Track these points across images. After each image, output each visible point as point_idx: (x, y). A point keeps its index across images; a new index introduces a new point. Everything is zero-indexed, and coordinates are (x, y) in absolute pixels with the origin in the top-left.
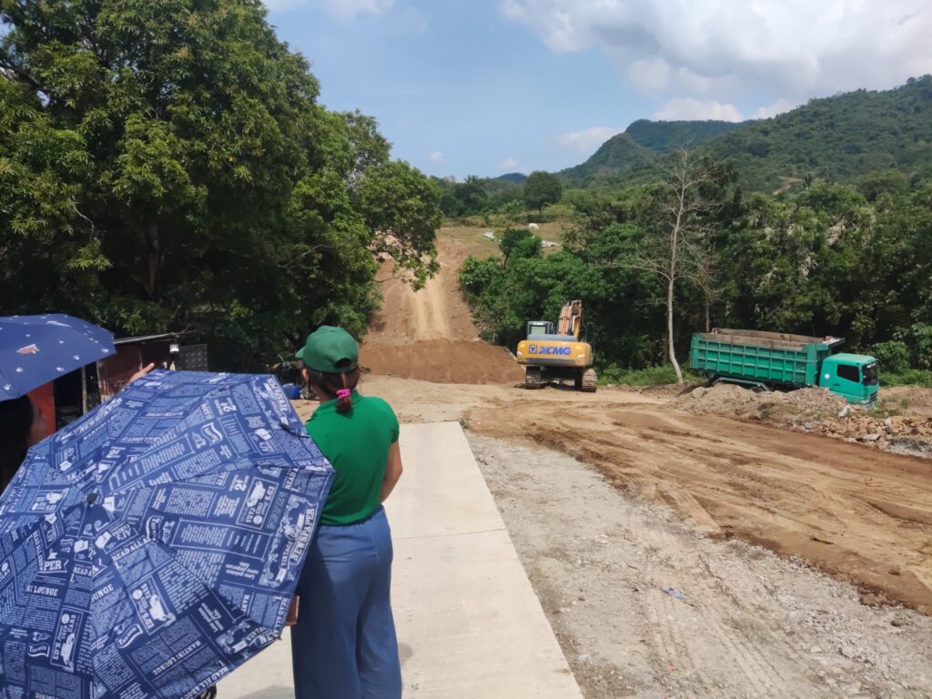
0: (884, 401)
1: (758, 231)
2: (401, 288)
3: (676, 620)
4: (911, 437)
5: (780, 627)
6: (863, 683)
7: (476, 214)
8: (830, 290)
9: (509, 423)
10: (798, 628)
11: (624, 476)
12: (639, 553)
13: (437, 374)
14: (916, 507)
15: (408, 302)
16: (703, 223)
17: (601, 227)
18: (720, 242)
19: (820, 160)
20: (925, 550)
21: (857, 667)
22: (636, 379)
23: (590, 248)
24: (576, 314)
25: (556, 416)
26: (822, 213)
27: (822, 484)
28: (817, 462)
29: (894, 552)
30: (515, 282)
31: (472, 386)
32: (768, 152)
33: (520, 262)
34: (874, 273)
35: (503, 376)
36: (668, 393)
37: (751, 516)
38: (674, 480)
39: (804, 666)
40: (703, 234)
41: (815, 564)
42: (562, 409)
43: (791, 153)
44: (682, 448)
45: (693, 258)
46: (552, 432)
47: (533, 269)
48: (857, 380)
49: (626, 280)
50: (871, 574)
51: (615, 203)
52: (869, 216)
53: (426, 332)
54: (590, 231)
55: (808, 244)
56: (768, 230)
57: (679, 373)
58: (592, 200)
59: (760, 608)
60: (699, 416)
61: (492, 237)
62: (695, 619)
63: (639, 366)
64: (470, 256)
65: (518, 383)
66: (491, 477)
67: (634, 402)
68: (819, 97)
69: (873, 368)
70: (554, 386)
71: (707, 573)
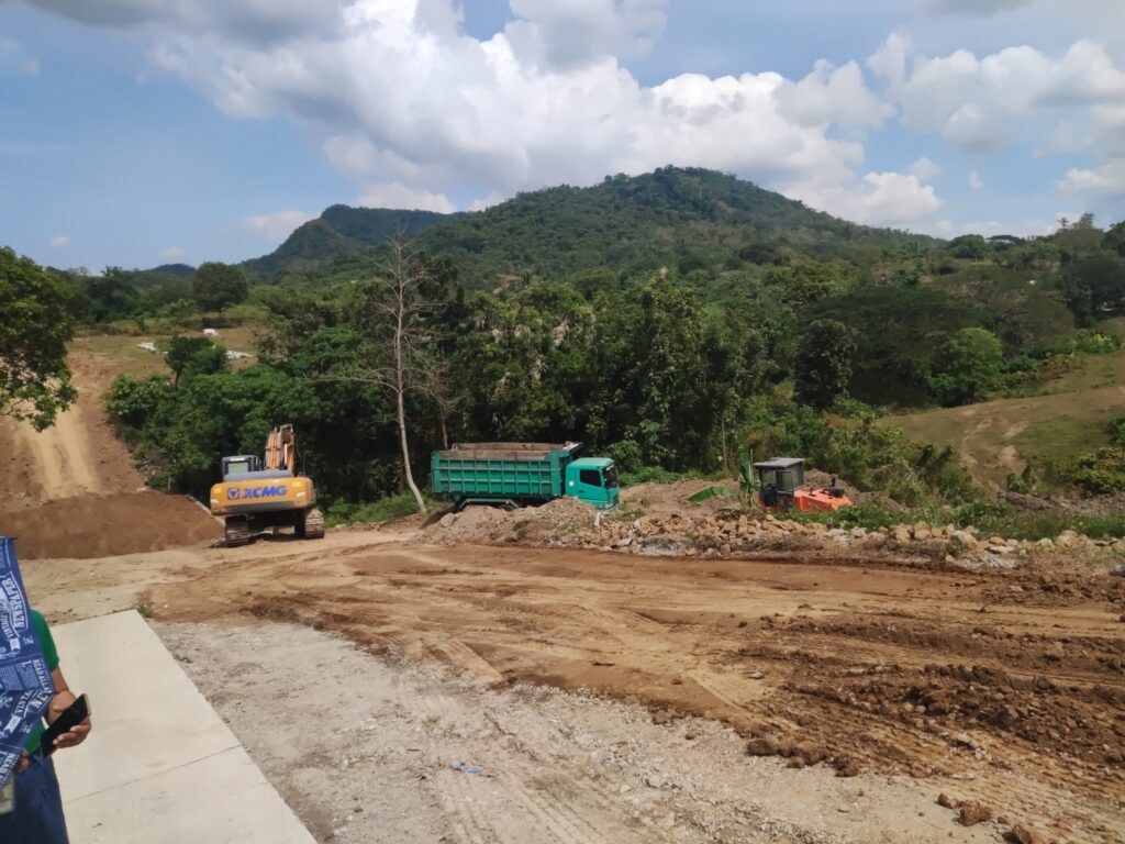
0: (625, 502)
1: (486, 334)
2: (12, 428)
3: (475, 800)
4: (659, 536)
5: (584, 774)
6: (676, 812)
7: (124, 318)
8: (562, 393)
9: (213, 598)
10: (602, 770)
11: (382, 638)
12: (418, 729)
13: (84, 545)
14: (680, 609)
15: (26, 446)
16: (428, 325)
17: (306, 333)
18: (448, 346)
19: (534, 257)
20: (697, 651)
21: (667, 795)
22: (370, 514)
23: (295, 358)
24: (288, 442)
25: (277, 578)
26: (546, 313)
27: (591, 602)
28: (581, 578)
29: (671, 660)
30: (195, 407)
31: (145, 556)
32: (482, 247)
33: (199, 381)
34: (599, 373)
35: (189, 535)
36: (410, 526)
37: (531, 653)
38: (441, 629)
39: (617, 811)
40: (429, 338)
41: (602, 693)
42: (283, 566)
43: (505, 249)
44: (441, 589)
45: (420, 365)
46: (276, 599)
47: (219, 388)
48: (599, 484)
49: (345, 395)
50: (657, 688)
51: (320, 303)
52: (589, 315)
53: (59, 488)
54: (292, 337)
55: (536, 346)
56: (496, 332)
57: (420, 500)
58: (289, 299)
59: (560, 757)
60: (452, 548)
61: (152, 348)
62: (495, 793)
63: (371, 497)
64: (120, 375)
65: (215, 541)
66: (201, 679)
67: (372, 543)
68: (526, 191)
69: (612, 469)
70: (267, 537)
71: (497, 732)
